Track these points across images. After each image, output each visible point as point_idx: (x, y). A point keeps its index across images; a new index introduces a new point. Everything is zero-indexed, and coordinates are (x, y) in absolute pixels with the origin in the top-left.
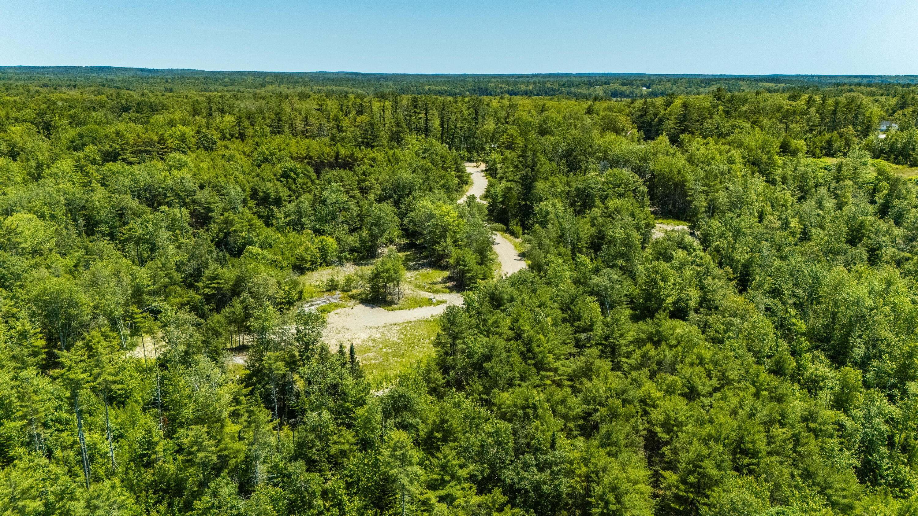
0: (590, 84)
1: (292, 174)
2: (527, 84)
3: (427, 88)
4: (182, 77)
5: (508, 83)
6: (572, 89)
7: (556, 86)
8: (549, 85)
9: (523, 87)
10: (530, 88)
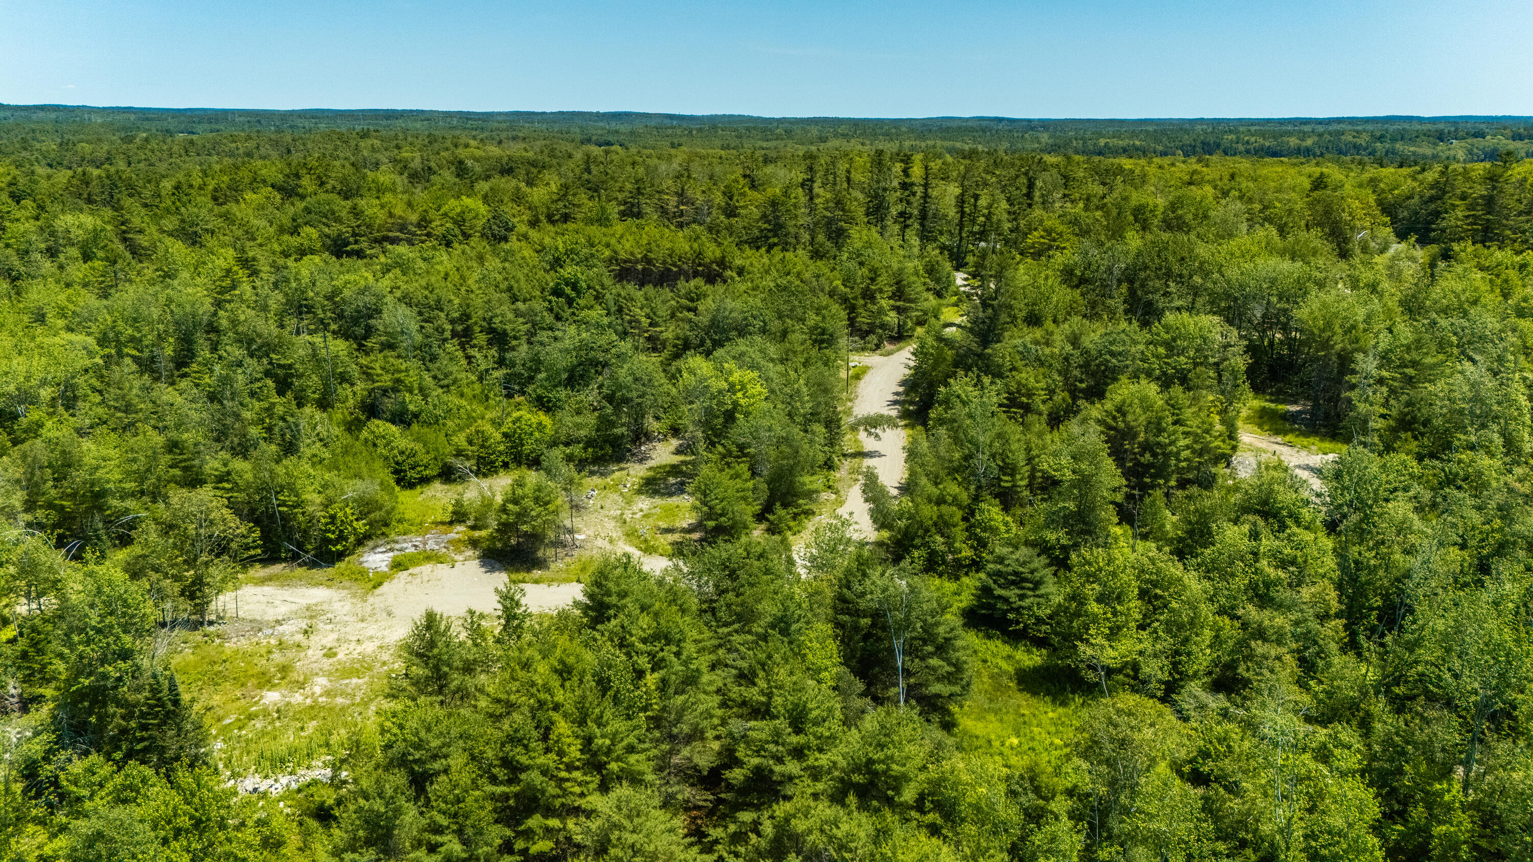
0: (1441, 137)
1: (568, 290)
2: (1303, 136)
3: (1102, 142)
4: (715, 127)
5: (1263, 135)
6: (1399, 146)
7: (1363, 140)
8: (1350, 138)
9: (1293, 141)
10: (1309, 142)
